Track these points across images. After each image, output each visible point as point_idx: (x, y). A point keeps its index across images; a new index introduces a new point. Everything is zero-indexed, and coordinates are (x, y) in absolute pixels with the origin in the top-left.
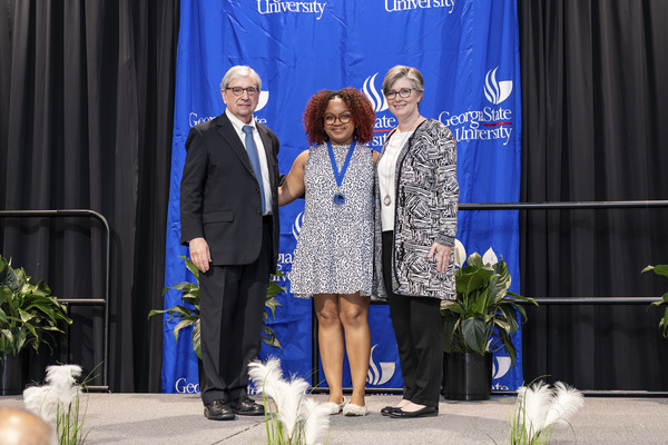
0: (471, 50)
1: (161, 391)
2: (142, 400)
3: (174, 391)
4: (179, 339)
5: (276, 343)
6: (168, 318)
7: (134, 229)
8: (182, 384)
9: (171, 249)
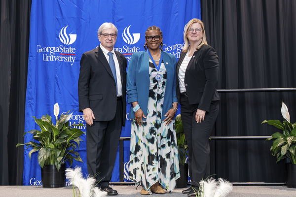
0: (177, 14)
1: (23, 184)
2: (13, 189)
3: (29, 185)
4: (32, 158)
5: (81, 160)
6: (26, 148)
7: (9, 103)
8: (33, 181)
9: (28, 113)
